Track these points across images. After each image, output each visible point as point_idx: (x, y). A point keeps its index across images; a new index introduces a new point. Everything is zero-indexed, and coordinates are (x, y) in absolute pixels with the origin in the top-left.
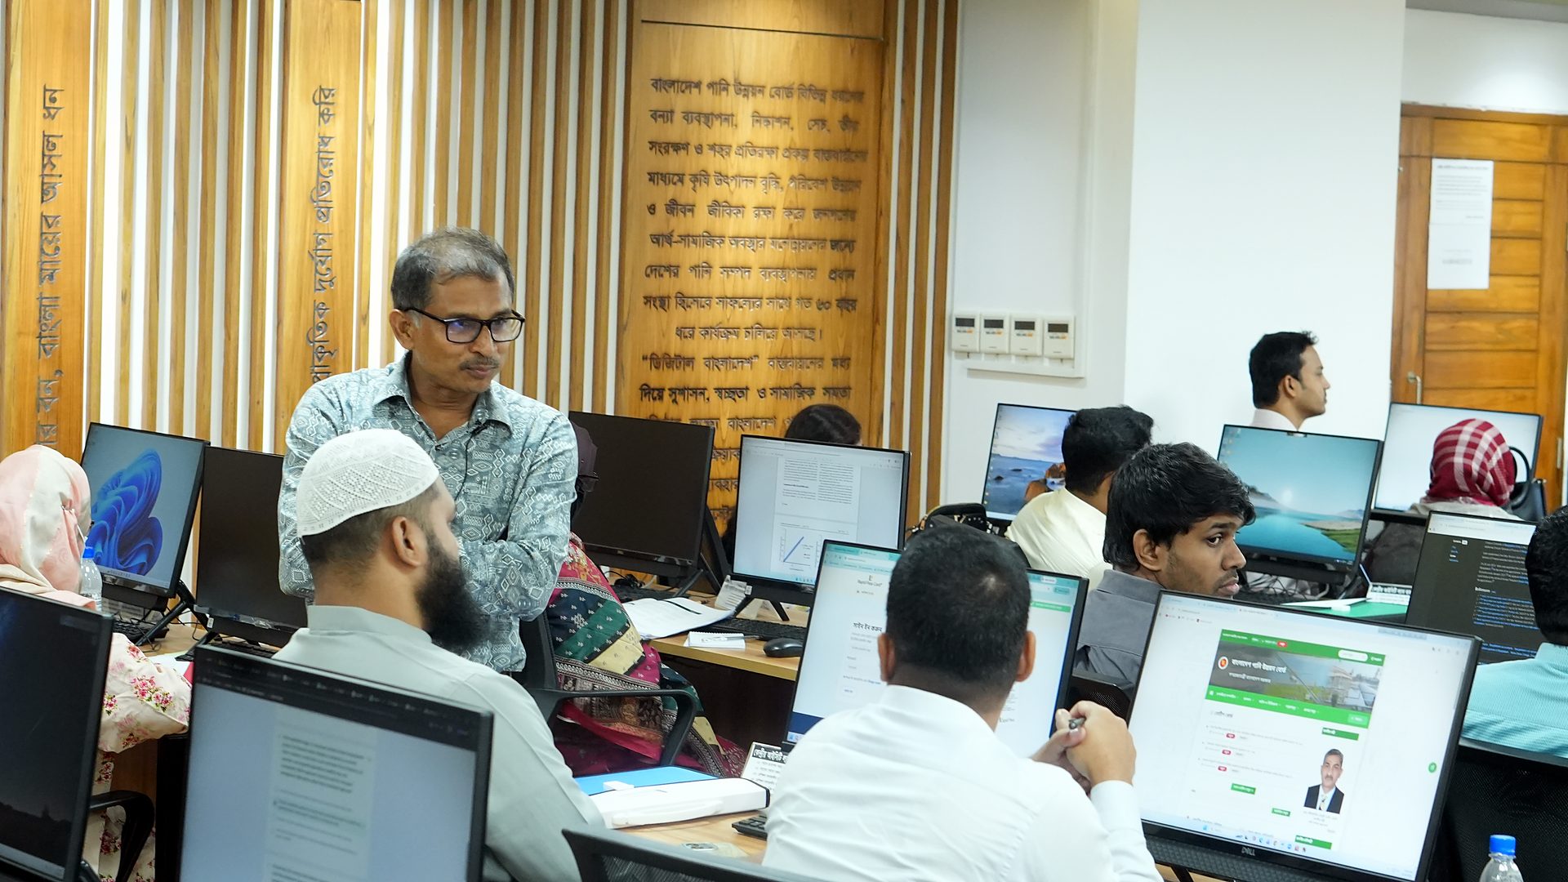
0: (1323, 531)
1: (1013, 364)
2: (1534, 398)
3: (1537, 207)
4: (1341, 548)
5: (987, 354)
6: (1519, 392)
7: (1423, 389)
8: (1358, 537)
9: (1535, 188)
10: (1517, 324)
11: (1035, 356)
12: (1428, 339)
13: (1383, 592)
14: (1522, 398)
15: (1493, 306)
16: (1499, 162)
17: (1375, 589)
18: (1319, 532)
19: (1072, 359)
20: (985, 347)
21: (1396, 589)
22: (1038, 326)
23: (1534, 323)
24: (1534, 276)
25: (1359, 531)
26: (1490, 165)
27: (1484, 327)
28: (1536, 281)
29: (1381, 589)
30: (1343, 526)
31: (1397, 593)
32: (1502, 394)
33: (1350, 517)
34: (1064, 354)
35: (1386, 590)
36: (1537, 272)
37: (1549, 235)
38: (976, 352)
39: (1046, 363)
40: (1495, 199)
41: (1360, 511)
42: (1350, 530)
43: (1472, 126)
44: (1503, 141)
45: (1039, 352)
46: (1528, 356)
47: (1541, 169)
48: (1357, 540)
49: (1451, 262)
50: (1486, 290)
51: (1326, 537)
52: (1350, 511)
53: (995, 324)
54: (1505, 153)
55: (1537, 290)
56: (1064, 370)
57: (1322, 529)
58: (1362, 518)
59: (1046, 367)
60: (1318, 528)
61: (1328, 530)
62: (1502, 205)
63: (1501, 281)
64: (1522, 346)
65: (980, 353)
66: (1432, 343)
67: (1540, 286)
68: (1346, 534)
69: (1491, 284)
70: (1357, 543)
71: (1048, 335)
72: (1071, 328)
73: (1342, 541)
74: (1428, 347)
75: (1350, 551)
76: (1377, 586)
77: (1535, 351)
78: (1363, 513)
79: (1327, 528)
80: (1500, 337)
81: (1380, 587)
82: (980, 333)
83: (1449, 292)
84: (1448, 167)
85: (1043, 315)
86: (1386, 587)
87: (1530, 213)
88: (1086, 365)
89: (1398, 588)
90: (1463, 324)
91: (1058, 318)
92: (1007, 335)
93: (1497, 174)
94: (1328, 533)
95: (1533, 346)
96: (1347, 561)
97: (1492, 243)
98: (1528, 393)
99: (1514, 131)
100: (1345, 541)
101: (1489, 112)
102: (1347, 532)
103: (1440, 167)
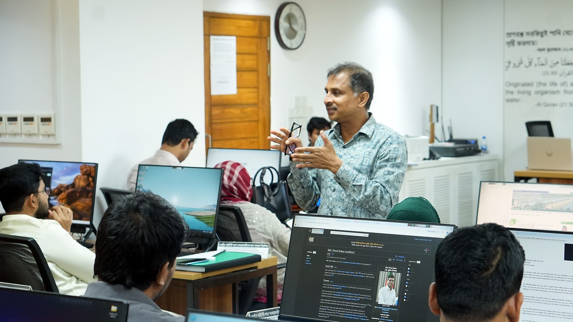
0: (195, 217)
1: (23, 139)
2: (258, 142)
3: (254, 57)
4: (205, 225)
5: (10, 134)
6: (252, 140)
7: (212, 141)
8: (214, 218)
9: (253, 49)
10: (249, 109)
11: (34, 135)
12: (213, 118)
13: (226, 246)
14: (253, 142)
15: (239, 101)
16: (238, 37)
17: (221, 244)
18: (193, 217)
19: (54, 135)
20: (9, 131)
21: (232, 244)
22: (35, 119)
23: (256, 109)
24: (255, 88)
25: (215, 216)
26: (234, 38)
27: (235, 111)
28: (256, 90)
29: (225, 244)
30: (206, 214)
31: (233, 246)
32: (244, 141)
33: (209, 209)
34: (49, 133)
35: (227, 245)
36: (256, 86)
37: (260, 69)
38: (3, 134)
39: (41, 138)
40: (238, 54)
41: (214, 205)
42: (209, 215)
43: (226, 21)
44: (239, 27)
45: (36, 132)
46: (254, 123)
47: (255, 40)
48: (214, 220)
49: (221, 82)
50: (235, 95)
51: (197, 220)
52: (208, 206)
53: (12, 119)
54: (241, 33)
55: (256, 94)
56: (50, 141)
57: (195, 216)
58: (216, 209)
59: (41, 139)
60: (193, 215)
61: (198, 216)
62: (241, 56)
63: (242, 90)
64: (252, 119)
65: (6, 134)
66: (215, 119)
67: (258, 92)
68: (208, 217)
69: (238, 92)
70: (214, 222)
71: (41, 123)
72: (53, 120)
73: (206, 221)
74: (214, 121)
75: (211, 227)
76: (222, 243)
77: (257, 121)
78: (216, 206)
79: (197, 215)
80: (243, 115)
81: (223, 244)
82: (5, 124)
83: (221, 96)
84: (217, 39)
85: (38, 113)
86: (227, 243)
87: (252, 60)
88: (62, 137)
89: (233, 243)
90: (227, 110)
91: (46, 115)
92: (20, 125)
93: (238, 42)
94: (198, 218)
95: (256, 119)
96: (209, 231)
97: (237, 73)
98: (255, 140)
99: (244, 23)
100: (208, 221)
101: (233, 15)
102: (207, 217)
103: (214, 39)
